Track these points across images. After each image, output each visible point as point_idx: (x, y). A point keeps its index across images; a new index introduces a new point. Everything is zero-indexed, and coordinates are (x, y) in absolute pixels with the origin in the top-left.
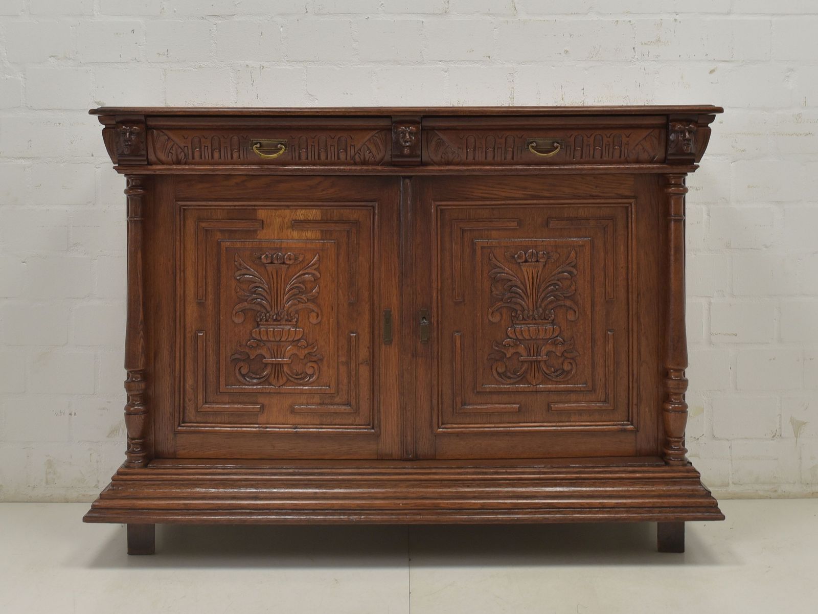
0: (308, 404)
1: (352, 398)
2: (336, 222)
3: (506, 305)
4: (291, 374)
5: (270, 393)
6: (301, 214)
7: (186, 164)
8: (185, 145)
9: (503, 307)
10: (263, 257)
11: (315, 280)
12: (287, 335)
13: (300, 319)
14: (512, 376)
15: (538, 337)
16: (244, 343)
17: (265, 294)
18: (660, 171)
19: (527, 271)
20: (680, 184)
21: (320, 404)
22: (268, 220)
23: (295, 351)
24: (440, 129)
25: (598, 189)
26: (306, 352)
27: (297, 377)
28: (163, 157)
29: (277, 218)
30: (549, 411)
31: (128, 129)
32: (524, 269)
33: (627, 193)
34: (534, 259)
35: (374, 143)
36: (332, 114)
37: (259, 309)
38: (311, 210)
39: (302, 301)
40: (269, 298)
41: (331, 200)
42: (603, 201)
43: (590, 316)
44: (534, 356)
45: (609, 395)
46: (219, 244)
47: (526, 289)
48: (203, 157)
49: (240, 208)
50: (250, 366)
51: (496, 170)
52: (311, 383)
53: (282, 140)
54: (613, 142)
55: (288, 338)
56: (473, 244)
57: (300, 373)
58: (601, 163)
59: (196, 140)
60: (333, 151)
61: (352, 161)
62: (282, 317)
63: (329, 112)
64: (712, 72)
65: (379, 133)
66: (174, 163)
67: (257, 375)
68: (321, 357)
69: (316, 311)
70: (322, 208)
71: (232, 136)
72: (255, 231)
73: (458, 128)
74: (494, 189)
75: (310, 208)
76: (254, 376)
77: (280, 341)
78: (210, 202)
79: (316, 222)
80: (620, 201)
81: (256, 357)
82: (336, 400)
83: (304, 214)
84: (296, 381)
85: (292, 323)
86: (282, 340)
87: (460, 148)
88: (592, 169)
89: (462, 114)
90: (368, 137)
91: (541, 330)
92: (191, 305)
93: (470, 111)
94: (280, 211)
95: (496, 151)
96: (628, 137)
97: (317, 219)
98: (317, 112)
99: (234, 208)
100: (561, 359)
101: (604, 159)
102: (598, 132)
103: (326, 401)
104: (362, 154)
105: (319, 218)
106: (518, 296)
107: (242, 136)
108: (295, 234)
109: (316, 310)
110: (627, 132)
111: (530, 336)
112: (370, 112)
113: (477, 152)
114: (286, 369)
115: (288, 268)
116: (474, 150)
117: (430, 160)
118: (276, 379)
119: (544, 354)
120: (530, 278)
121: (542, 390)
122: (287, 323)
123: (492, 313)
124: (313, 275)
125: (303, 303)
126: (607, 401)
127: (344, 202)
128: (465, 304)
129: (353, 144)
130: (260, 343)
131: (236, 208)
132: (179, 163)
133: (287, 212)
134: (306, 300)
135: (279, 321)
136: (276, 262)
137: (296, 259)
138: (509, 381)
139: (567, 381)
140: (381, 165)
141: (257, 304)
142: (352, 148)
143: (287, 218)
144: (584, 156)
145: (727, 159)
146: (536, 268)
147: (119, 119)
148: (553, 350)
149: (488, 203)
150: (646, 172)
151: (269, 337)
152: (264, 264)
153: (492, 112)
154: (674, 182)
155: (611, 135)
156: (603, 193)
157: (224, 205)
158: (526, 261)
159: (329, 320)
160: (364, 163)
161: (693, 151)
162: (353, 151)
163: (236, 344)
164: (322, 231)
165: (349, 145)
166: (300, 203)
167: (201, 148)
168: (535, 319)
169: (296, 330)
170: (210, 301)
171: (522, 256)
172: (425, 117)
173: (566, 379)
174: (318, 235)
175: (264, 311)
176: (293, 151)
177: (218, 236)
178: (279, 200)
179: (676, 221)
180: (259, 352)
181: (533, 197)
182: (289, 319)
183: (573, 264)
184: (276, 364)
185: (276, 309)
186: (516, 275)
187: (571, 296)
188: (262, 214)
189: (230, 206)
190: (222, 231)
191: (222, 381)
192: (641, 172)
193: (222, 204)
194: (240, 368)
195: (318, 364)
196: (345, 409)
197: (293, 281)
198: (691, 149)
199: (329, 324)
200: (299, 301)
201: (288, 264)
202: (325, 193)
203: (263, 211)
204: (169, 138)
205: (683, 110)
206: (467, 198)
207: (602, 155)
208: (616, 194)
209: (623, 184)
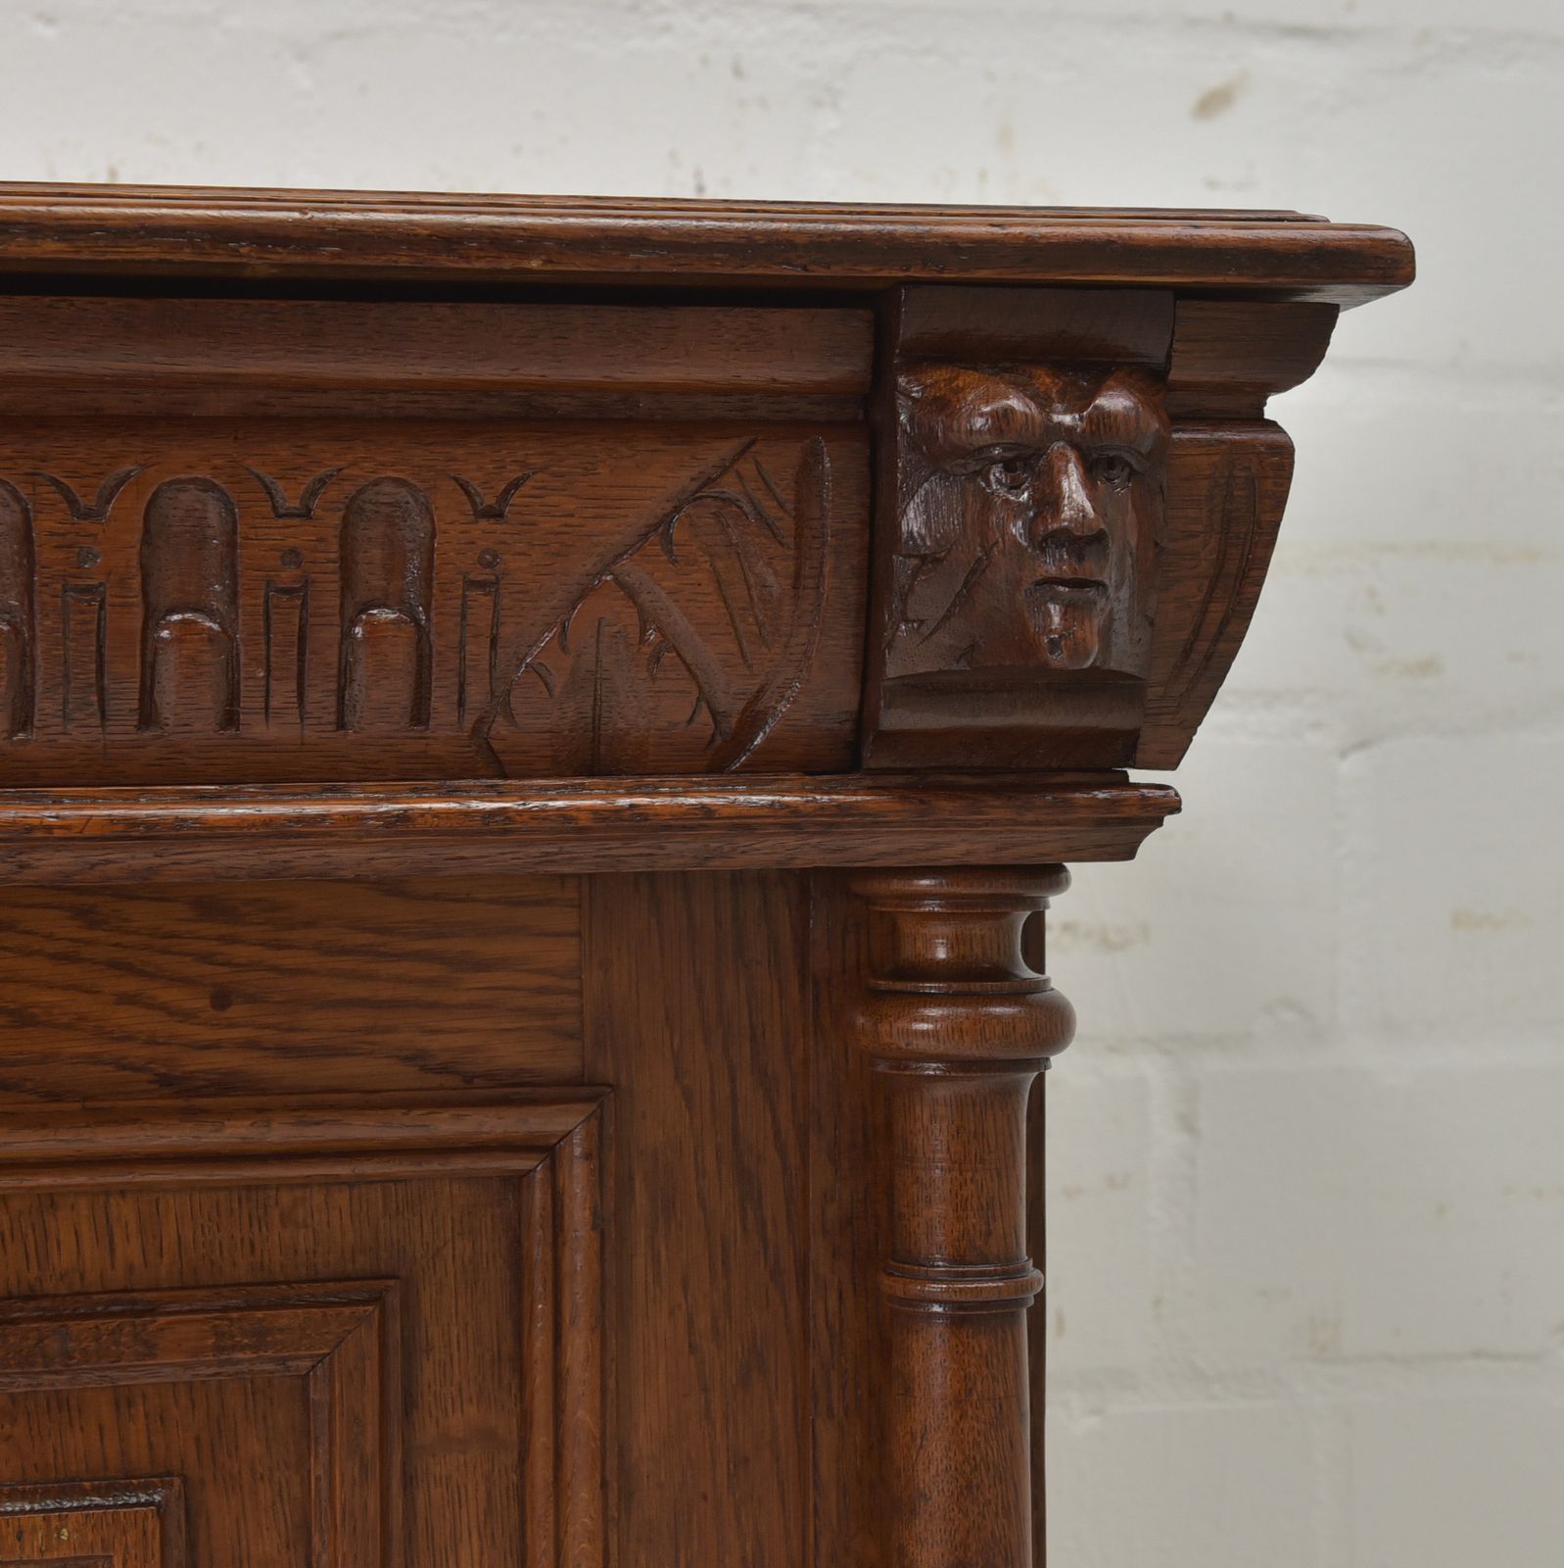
18: (810, 852)
20: (1001, 973)
25: (235, 1012)
33: (514, 1054)
42: (280, 1133)
54: (346, 565)
58: (232, 779)
96: (495, 514)
101: (256, 728)
145: (1316, 726)
150: (677, 853)
154: (951, 948)
156: (285, 1051)
161: (1124, 658)
179: (965, 1317)
192: (633, 856)
198: (1106, 633)
205: (1032, 250)
207: (233, 697)
208: (416, 1058)
209: (483, 966)
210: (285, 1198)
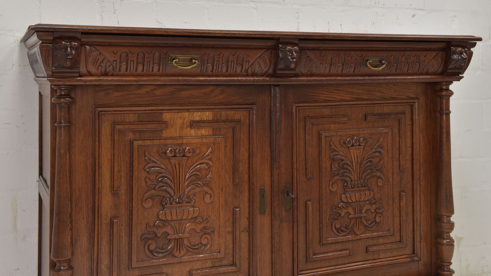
0: (202, 269)
1: (237, 259)
2: (224, 121)
3: (341, 178)
4: (190, 246)
5: (173, 263)
6: (197, 116)
7: (112, 75)
8: (114, 59)
9: (338, 179)
10: (168, 151)
11: (208, 168)
12: (187, 214)
13: (197, 200)
14: (345, 230)
15: (361, 200)
16: (152, 224)
17: (169, 182)
19: (354, 153)
21: (212, 267)
22: (172, 121)
23: (193, 227)
24: (309, 49)
25: (396, 93)
26: (202, 226)
27: (194, 247)
28: (93, 69)
29: (179, 119)
30: (367, 252)
31: (68, 45)
32: (351, 151)
33: (413, 96)
34: (358, 144)
35: (263, 60)
36: (238, 35)
37: (164, 195)
38: (205, 112)
39: (199, 186)
40: (172, 185)
41: (221, 104)
42: (400, 101)
43: (391, 182)
44: (358, 214)
45: (403, 237)
46: (131, 143)
47: (353, 166)
48: (129, 69)
49: (151, 112)
50: (156, 242)
51: (344, 80)
52: (205, 251)
53: (195, 56)
54: (416, 60)
55: (188, 216)
56: (319, 135)
57: (196, 244)
59: (124, 55)
60: (232, 65)
61: (245, 74)
62: (183, 199)
63: (235, 34)
64: (414, 16)
65: (267, 51)
66: (102, 75)
67: (162, 250)
68: (213, 229)
69: (209, 193)
70: (214, 110)
71: (155, 52)
72: (161, 131)
73: (320, 48)
74: (333, 94)
75: (205, 110)
76: (160, 251)
77: (181, 220)
78: (125, 108)
79: (209, 122)
80: (409, 101)
81: (161, 235)
82: (224, 263)
83: (200, 116)
84: (194, 251)
85: (191, 204)
86: (183, 218)
87: (322, 64)
88: (404, 79)
89: (328, 38)
90: (259, 55)
91: (362, 194)
92: (107, 196)
93: (333, 36)
94: (181, 114)
95: (344, 66)
96: (425, 57)
97: (210, 119)
98: (226, 34)
99: (145, 112)
100: (374, 215)
101: (409, 72)
102: (408, 53)
103: (216, 265)
104: (253, 68)
105: (211, 118)
106: (348, 171)
107: (163, 52)
108: (193, 132)
109: (209, 191)
110: (425, 53)
111: (356, 199)
112: (265, 35)
113: (332, 66)
114: (186, 242)
115: (188, 159)
116: (331, 65)
117: (300, 72)
118: (178, 251)
119: (364, 212)
120: (356, 158)
121: (364, 238)
122: (187, 204)
123: (332, 184)
124: (207, 164)
125: (199, 187)
126: (402, 241)
127: (231, 105)
128: (314, 179)
129: (248, 60)
130: (165, 222)
131: (147, 112)
132: (106, 74)
133: (186, 114)
134: (202, 185)
135: (180, 203)
136: (178, 155)
137: (194, 152)
138: (343, 234)
139: (378, 229)
140: (265, 76)
141: (164, 191)
142: (247, 63)
143: (187, 119)
144: (398, 70)
146: (359, 150)
147: (56, 35)
148: (370, 208)
149: (330, 104)
151: (173, 217)
152: (169, 158)
153: (348, 37)
154: (445, 87)
155: (415, 55)
156: (399, 95)
157: (137, 110)
158: (353, 146)
159: (219, 199)
160: (253, 75)
162: (247, 65)
163: (145, 226)
164: (213, 129)
165: (245, 61)
166: (198, 107)
167: (128, 62)
168: (359, 187)
169: (194, 209)
170: (123, 191)
171: (351, 142)
172: (300, 39)
173: (377, 228)
174: (210, 133)
175: (169, 196)
176: (203, 65)
177: (131, 136)
178: (181, 105)
180: (164, 230)
181: (358, 99)
182: (189, 201)
183: (381, 146)
184: (177, 239)
185: (178, 194)
186: (347, 156)
187: (379, 169)
188: (167, 116)
189: (142, 111)
190: (134, 132)
191: (134, 258)
193: (135, 109)
194: (149, 246)
195: (210, 235)
196: (232, 269)
197: (191, 170)
199: (219, 202)
200: (196, 186)
201: (187, 157)
202: (216, 98)
203: (167, 114)
204: (100, 53)
206: (316, 101)
207: (408, 69)
208: (406, 96)
209: (411, 89)
210: (398, 106)
